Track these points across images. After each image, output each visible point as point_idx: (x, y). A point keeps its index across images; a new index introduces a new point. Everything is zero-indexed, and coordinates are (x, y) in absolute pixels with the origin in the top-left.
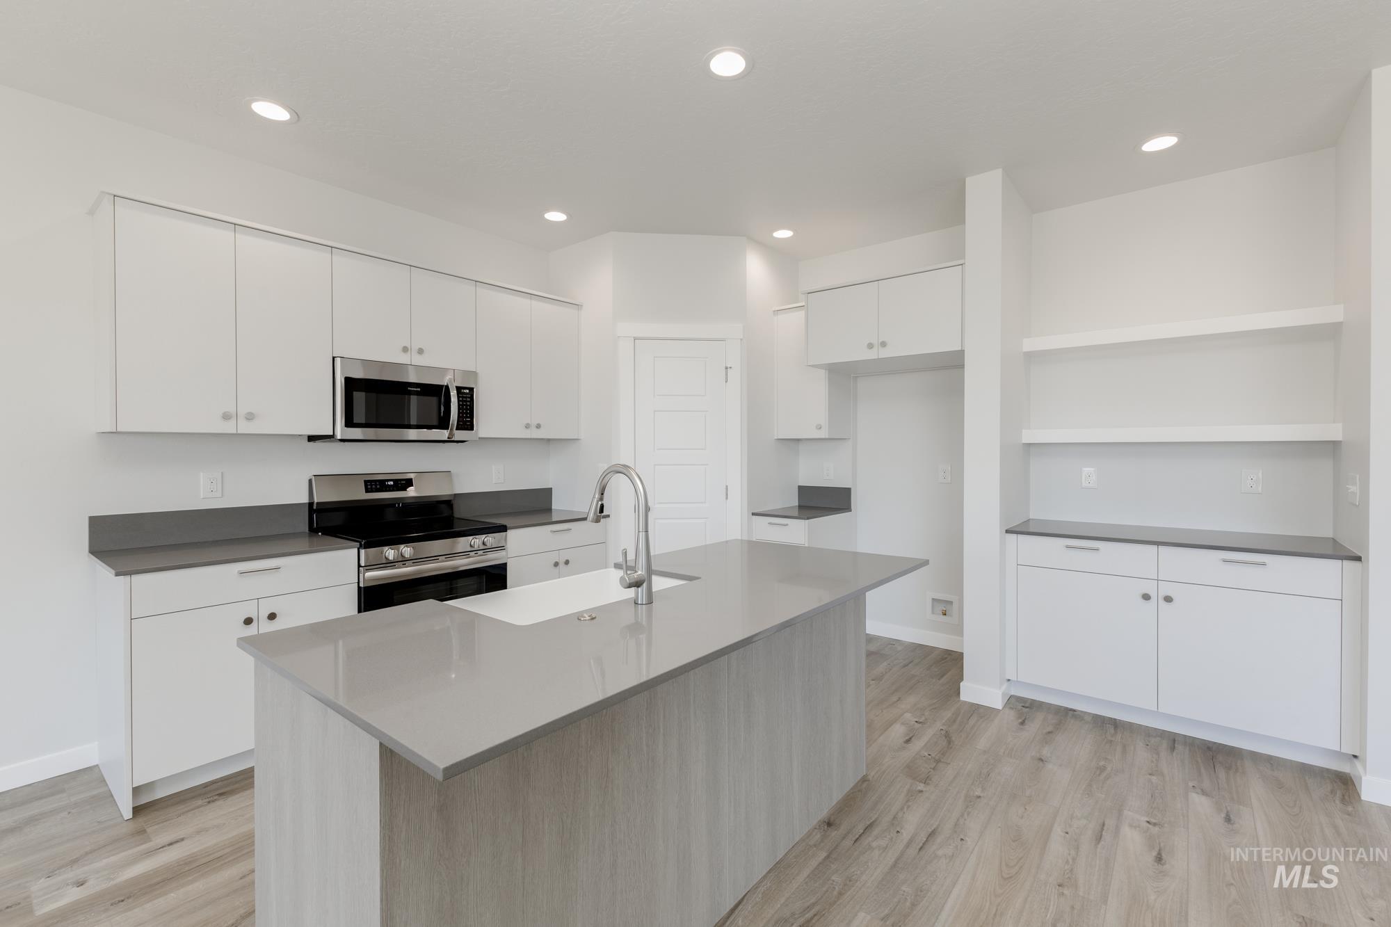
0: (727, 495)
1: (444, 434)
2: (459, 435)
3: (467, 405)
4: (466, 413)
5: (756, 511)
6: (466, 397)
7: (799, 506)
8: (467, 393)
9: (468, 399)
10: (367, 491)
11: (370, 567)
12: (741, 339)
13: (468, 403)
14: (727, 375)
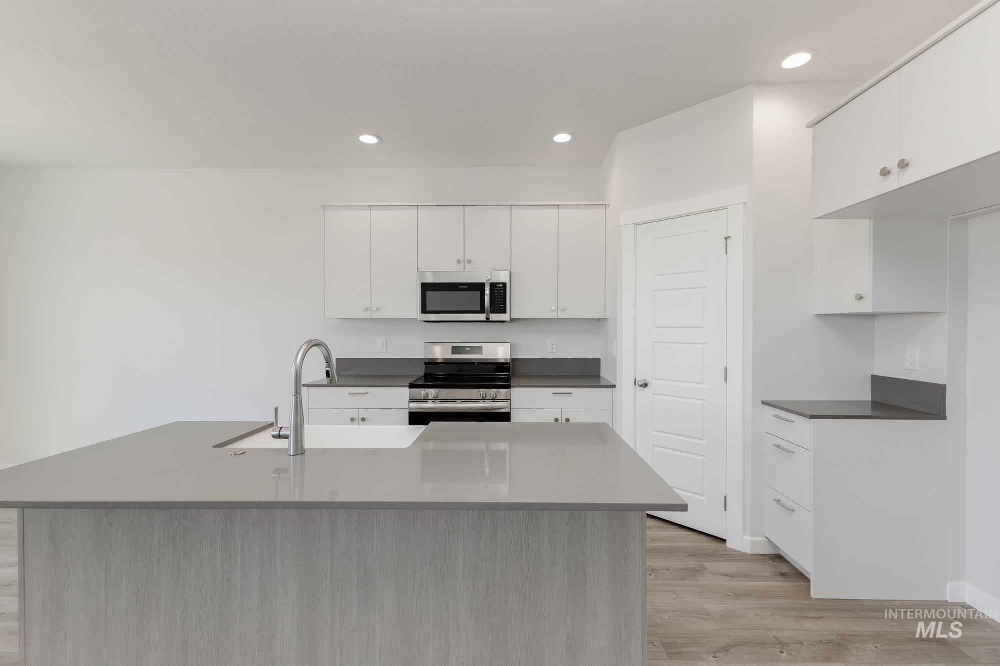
0: (726, 377)
1: (482, 317)
2: (494, 317)
3: (500, 296)
4: (501, 301)
5: (765, 399)
6: (500, 290)
7: (872, 402)
8: (501, 287)
9: (502, 291)
10: (453, 353)
11: (412, 400)
12: (745, 203)
13: (502, 294)
14: (726, 246)
